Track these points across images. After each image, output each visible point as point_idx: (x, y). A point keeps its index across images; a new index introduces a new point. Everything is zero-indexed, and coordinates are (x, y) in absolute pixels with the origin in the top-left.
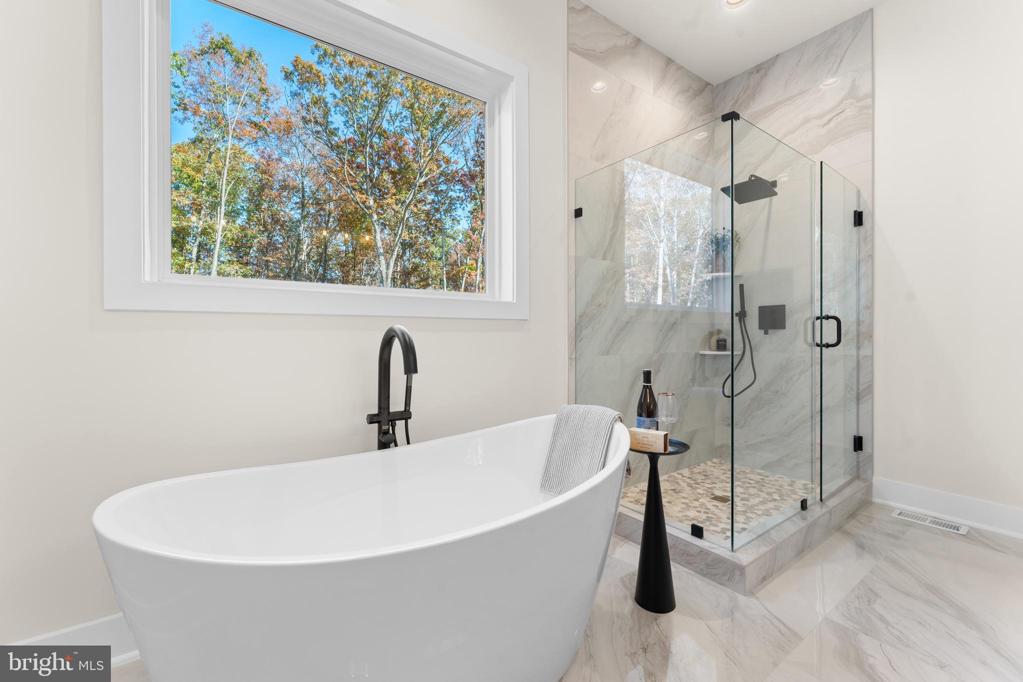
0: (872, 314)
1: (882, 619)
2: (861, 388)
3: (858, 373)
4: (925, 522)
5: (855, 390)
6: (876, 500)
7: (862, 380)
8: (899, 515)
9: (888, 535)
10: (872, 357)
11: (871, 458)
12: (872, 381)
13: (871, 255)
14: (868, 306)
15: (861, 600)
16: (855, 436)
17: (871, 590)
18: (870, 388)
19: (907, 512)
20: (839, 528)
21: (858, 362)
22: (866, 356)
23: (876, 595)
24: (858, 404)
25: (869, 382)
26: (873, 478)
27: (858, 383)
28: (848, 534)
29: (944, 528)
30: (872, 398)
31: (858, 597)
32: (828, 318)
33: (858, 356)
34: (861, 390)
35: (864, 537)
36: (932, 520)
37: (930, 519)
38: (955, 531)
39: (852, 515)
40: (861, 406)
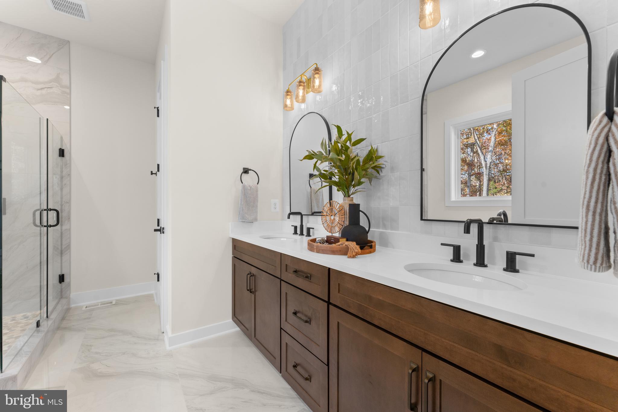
0: (70, 206)
1: (97, 353)
2: (63, 247)
3: (62, 239)
4: (98, 306)
5: (60, 248)
6: (73, 306)
7: (64, 243)
8: (86, 308)
9: (85, 319)
10: (70, 229)
11: (69, 284)
12: (70, 242)
13: (69, 174)
14: (68, 202)
15: (85, 352)
16: (59, 275)
17: (87, 345)
18: (69, 247)
19: (91, 305)
20: (58, 328)
21: (62, 233)
22: (66, 229)
23: (91, 346)
24: (61, 256)
25: (68, 243)
26: (71, 295)
27: (62, 244)
28: (65, 328)
29: (107, 305)
30: (70, 252)
31: (83, 352)
32: (51, 210)
33: (61, 230)
34: (63, 248)
35: (74, 326)
36: (101, 304)
37: (100, 304)
38: (111, 304)
39: (63, 319)
40: (63, 257)
